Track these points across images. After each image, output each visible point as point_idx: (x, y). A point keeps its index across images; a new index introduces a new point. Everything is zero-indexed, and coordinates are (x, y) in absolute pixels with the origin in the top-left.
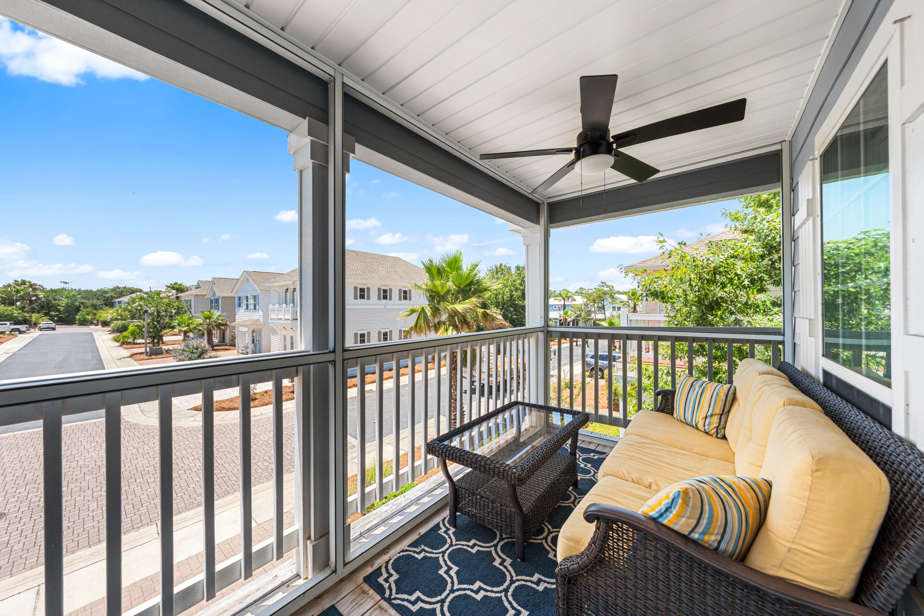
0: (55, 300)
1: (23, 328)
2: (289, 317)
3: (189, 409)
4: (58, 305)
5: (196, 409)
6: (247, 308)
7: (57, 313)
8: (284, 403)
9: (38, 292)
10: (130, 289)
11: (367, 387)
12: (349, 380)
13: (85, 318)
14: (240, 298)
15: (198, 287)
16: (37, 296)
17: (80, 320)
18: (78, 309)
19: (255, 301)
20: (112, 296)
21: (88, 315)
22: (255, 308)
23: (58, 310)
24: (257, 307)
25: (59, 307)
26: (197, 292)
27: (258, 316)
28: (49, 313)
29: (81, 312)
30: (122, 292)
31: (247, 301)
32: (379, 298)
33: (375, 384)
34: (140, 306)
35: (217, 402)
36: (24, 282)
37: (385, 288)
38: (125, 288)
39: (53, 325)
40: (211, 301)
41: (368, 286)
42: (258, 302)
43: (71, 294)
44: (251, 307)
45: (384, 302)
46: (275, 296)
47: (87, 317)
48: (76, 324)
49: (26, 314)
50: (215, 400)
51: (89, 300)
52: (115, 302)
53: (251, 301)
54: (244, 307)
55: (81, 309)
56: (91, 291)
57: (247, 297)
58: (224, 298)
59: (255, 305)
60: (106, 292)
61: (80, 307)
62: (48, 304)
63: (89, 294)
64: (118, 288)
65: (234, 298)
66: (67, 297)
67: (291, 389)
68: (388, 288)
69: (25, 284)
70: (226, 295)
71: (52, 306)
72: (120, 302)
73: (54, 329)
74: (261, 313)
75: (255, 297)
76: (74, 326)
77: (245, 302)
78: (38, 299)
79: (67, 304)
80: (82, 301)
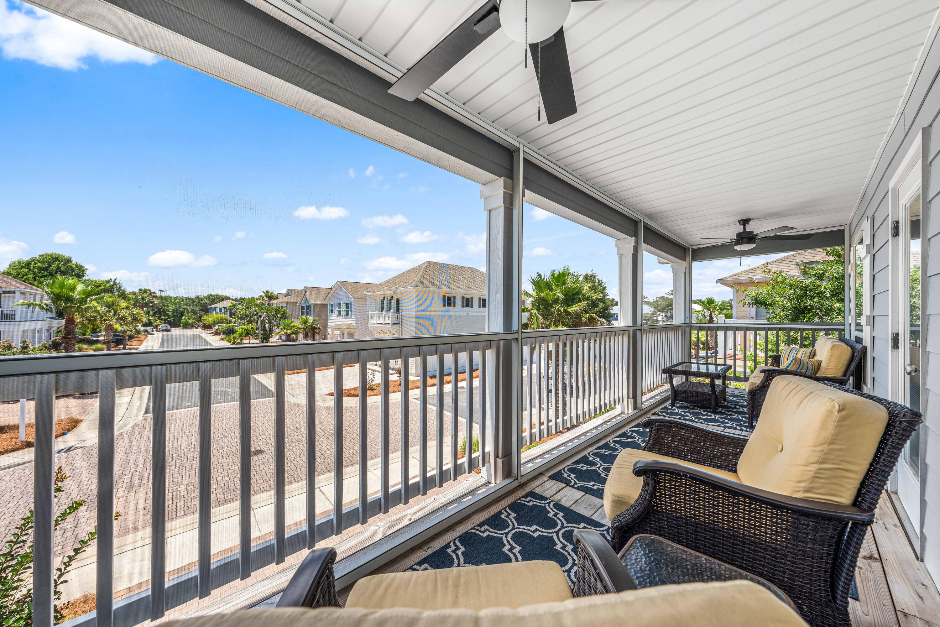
0: (165, 306)
1: (150, 329)
2: (390, 322)
3: (327, 395)
4: (168, 311)
5: (332, 394)
6: (340, 314)
7: (167, 317)
8: (390, 395)
9: (155, 300)
10: (220, 296)
11: (460, 384)
12: (445, 377)
13: (187, 322)
14: (332, 305)
15: (287, 295)
16: (153, 302)
17: (184, 324)
18: (182, 314)
19: (347, 307)
20: (206, 303)
21: (189, 319)
22: (348, 314)
23: (167, 315)
24: (350, 313)
25: (168, 312)
26: (288, 299)
27: (351, 321)
28: (160, 317)
29: (184, 317)
30: (215, 299)
31: (340, 308)
32: (463, 306)
33: (465, 382)
34: (256, 311)
35: (345, 390)
36: (146, 291)
37: (468, 296)
38: (216, 295)
39: (169, 328)
40: (302, 307)
41: (454, 295)
42: (351, 309)
43: (177, 300)
44: (344, 313)
45: (466, 309)
46: (371, 303)
47: (189, 320)
48: (180, 326)
49: (151, 318)
50: (344, 388)
51: (190, 306)
52: (211, 308)
53: (344, 308)
54: (337, 313)
55: (185, 314)
56: (191, 298)
57: (340, 304)
58: (315, 305)
59: (348, 312)
60: (202, 300)
61: (183, 312)
62: (159, 309)
63: (189, 301)
64: (211, 295)
65: (327, 305)
66: (174, 304)
67: (399, 383)
68: (469, 297)
69: (146, 292)
70: (317, 302)
71: (163, 311)
72: (215, 309)
73: (169, 331)
74: (353, 318)
75: (347, 305)
76: (179, 329)
77: (337, 309)
78: (154, 305)
79: (174, 310)
80: (184, 307)
